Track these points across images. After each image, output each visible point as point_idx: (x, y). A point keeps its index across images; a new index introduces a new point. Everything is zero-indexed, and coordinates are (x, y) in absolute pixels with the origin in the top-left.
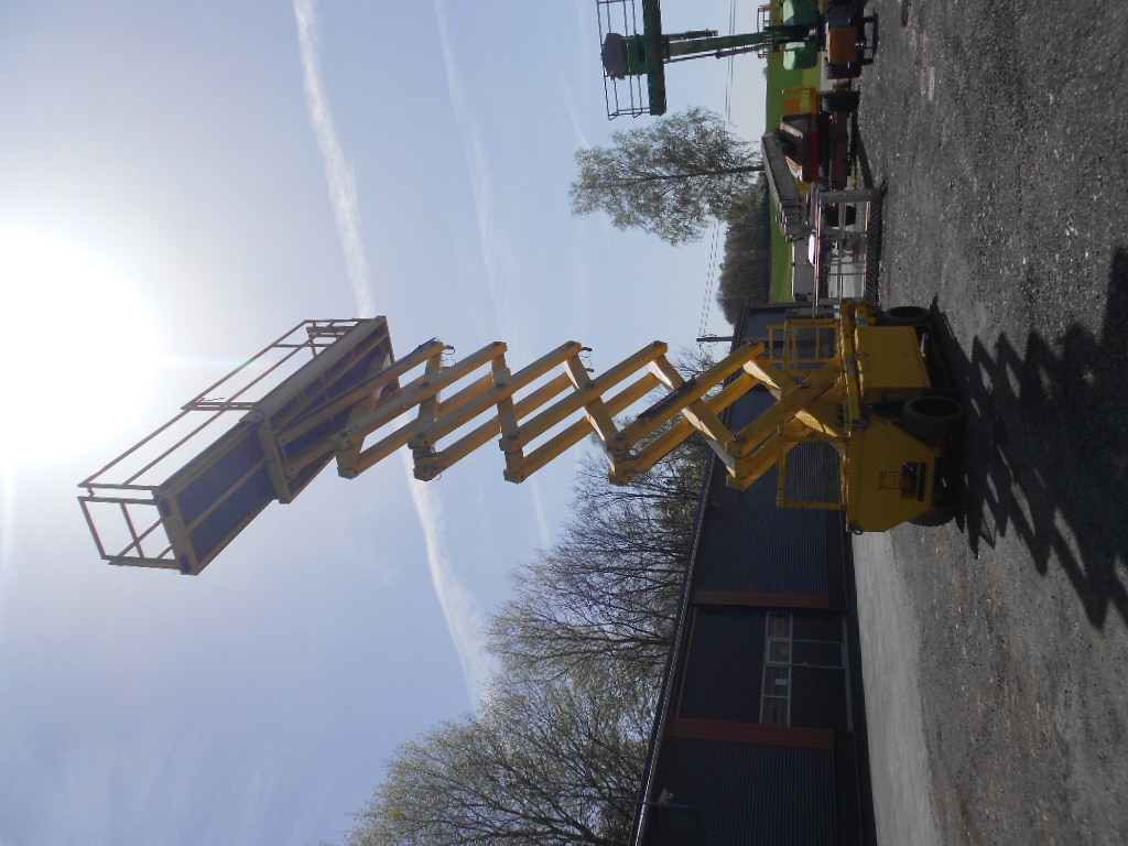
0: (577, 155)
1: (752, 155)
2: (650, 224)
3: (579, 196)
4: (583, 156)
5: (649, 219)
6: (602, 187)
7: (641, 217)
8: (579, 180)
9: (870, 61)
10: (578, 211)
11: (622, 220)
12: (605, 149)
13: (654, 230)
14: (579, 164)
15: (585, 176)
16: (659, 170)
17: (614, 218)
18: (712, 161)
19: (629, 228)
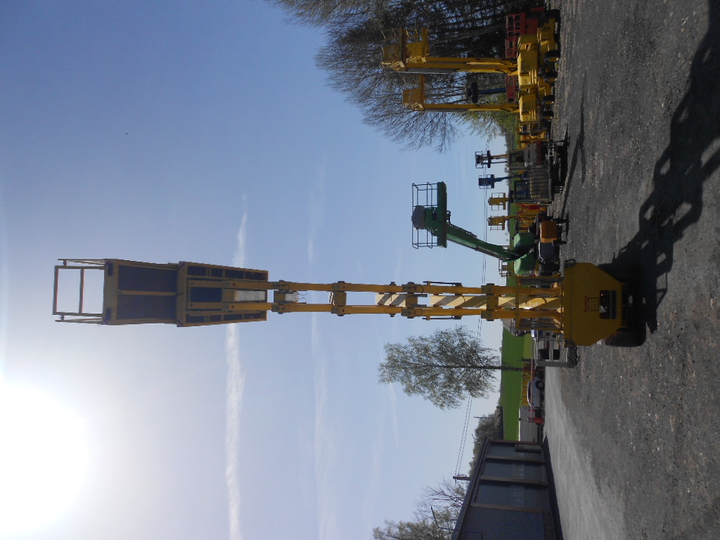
0: (385, 347)
1: (494, 358)
2: (428, 393)
3: (384, 372)
4: (390, 348)
5: (427, 390)
6: (399, 367)
7: (422, 388)
8: (385, 362)
9: (565, 243)
10: (383, 381)
11: (410, 390)
12: (403, 345)
13: (430, 398)
14: (387, 352)
15: (389, 359)
16: (435, 361)
17: (404, 387)
18: (468, 357)
19: (413, 395)
